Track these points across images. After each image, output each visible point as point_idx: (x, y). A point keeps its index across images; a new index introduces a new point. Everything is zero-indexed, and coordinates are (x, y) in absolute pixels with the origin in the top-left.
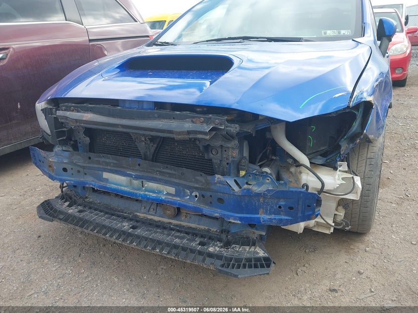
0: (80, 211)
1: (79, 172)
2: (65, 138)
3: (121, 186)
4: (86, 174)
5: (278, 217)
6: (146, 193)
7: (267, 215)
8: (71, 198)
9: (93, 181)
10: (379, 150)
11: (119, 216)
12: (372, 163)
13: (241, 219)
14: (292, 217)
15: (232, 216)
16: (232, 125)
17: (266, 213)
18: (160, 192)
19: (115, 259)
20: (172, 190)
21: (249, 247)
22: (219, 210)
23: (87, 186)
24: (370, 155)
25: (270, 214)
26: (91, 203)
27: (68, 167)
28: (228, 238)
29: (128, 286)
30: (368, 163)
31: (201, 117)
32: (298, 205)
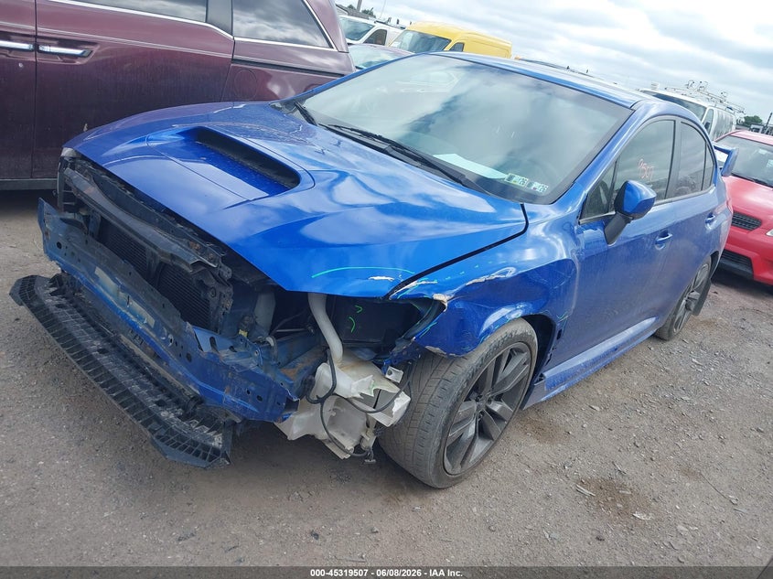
0: (59, 306)
1: (73, 254)
2: (73, 204)
3: (108, 292)
4: (79, 261)
5: (243, 403)
6: (128, 313)
7: (232, 395)
8: (61, 284)
9: (83, 273)
10: (463, 374)
11: (99, 330)
12: (446, 387)
13: (201, 389)
14: (259, 410)
15: (194, 382)
16: (226, 268)
17: (232, 394)
18: (141, 318)
19: (84, 385)
20: (152, 322)
21: (208, 429)
22: (185, 369)
23: (75, 276)
24: (449, 375)
25: (237, 396)
26: (81, 300)
27: (64, 243)
28: (194, 409)
29: (72, 423)
30: (441, 385)
31: (196, 243)
32: (268, 397)
